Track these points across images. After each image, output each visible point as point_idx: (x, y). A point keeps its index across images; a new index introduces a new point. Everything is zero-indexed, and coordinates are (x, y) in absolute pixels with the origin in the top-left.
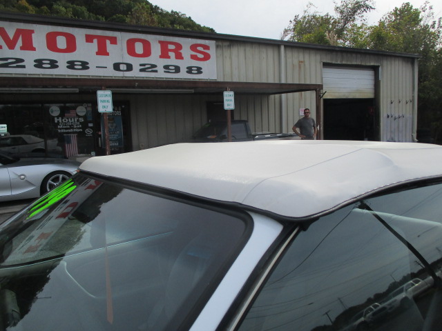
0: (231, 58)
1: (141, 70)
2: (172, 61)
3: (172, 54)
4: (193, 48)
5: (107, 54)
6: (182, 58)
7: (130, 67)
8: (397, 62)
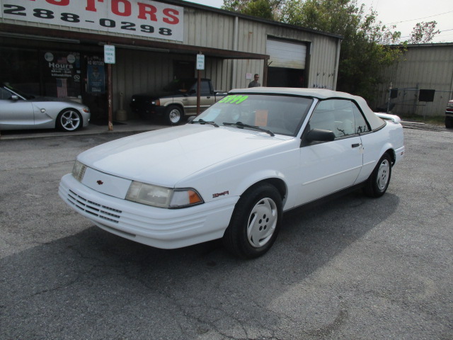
0: (195, 23)
1: (123, 28)
2: (148, 22)
3: (148, 16)
4: (166, 11)
5: (95, 10)
6: (156, 20)
7: (113, 24)
8: (325, 40)
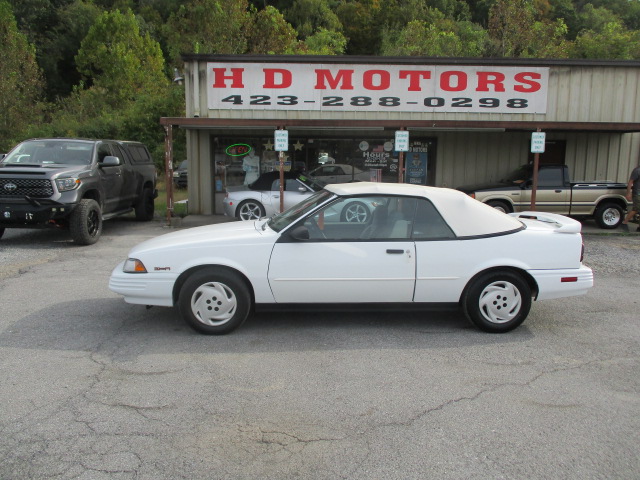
0: (569, 87)
1: (454, 105)
2: (491, 93)
3: (491, 87)
4: (519, 77)
5: (419, 89)
6: (503, 90)
7: (441, 102)
